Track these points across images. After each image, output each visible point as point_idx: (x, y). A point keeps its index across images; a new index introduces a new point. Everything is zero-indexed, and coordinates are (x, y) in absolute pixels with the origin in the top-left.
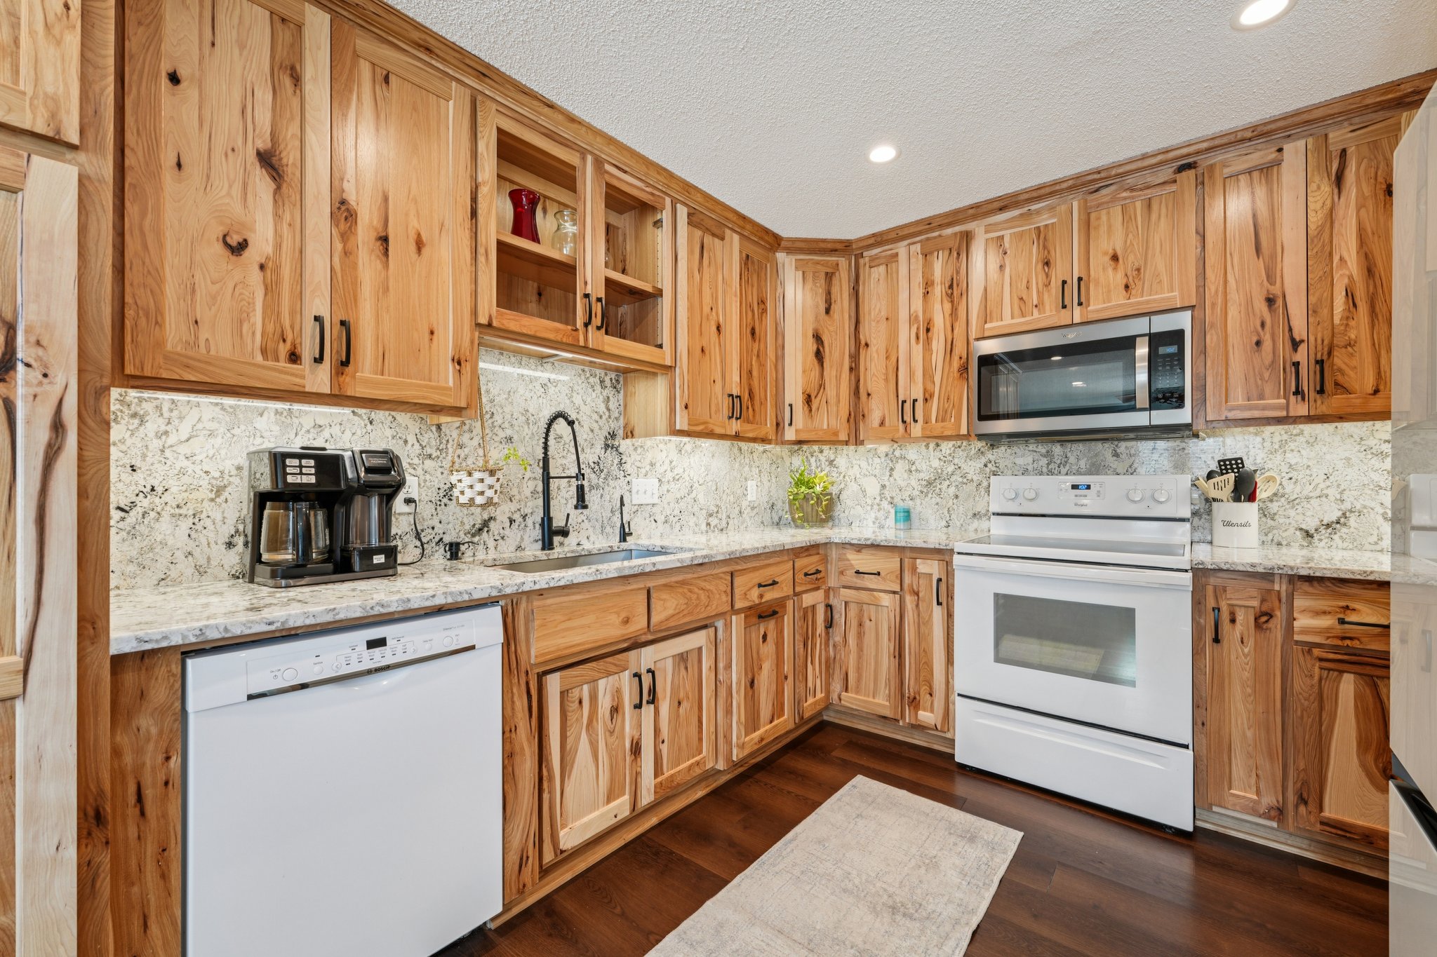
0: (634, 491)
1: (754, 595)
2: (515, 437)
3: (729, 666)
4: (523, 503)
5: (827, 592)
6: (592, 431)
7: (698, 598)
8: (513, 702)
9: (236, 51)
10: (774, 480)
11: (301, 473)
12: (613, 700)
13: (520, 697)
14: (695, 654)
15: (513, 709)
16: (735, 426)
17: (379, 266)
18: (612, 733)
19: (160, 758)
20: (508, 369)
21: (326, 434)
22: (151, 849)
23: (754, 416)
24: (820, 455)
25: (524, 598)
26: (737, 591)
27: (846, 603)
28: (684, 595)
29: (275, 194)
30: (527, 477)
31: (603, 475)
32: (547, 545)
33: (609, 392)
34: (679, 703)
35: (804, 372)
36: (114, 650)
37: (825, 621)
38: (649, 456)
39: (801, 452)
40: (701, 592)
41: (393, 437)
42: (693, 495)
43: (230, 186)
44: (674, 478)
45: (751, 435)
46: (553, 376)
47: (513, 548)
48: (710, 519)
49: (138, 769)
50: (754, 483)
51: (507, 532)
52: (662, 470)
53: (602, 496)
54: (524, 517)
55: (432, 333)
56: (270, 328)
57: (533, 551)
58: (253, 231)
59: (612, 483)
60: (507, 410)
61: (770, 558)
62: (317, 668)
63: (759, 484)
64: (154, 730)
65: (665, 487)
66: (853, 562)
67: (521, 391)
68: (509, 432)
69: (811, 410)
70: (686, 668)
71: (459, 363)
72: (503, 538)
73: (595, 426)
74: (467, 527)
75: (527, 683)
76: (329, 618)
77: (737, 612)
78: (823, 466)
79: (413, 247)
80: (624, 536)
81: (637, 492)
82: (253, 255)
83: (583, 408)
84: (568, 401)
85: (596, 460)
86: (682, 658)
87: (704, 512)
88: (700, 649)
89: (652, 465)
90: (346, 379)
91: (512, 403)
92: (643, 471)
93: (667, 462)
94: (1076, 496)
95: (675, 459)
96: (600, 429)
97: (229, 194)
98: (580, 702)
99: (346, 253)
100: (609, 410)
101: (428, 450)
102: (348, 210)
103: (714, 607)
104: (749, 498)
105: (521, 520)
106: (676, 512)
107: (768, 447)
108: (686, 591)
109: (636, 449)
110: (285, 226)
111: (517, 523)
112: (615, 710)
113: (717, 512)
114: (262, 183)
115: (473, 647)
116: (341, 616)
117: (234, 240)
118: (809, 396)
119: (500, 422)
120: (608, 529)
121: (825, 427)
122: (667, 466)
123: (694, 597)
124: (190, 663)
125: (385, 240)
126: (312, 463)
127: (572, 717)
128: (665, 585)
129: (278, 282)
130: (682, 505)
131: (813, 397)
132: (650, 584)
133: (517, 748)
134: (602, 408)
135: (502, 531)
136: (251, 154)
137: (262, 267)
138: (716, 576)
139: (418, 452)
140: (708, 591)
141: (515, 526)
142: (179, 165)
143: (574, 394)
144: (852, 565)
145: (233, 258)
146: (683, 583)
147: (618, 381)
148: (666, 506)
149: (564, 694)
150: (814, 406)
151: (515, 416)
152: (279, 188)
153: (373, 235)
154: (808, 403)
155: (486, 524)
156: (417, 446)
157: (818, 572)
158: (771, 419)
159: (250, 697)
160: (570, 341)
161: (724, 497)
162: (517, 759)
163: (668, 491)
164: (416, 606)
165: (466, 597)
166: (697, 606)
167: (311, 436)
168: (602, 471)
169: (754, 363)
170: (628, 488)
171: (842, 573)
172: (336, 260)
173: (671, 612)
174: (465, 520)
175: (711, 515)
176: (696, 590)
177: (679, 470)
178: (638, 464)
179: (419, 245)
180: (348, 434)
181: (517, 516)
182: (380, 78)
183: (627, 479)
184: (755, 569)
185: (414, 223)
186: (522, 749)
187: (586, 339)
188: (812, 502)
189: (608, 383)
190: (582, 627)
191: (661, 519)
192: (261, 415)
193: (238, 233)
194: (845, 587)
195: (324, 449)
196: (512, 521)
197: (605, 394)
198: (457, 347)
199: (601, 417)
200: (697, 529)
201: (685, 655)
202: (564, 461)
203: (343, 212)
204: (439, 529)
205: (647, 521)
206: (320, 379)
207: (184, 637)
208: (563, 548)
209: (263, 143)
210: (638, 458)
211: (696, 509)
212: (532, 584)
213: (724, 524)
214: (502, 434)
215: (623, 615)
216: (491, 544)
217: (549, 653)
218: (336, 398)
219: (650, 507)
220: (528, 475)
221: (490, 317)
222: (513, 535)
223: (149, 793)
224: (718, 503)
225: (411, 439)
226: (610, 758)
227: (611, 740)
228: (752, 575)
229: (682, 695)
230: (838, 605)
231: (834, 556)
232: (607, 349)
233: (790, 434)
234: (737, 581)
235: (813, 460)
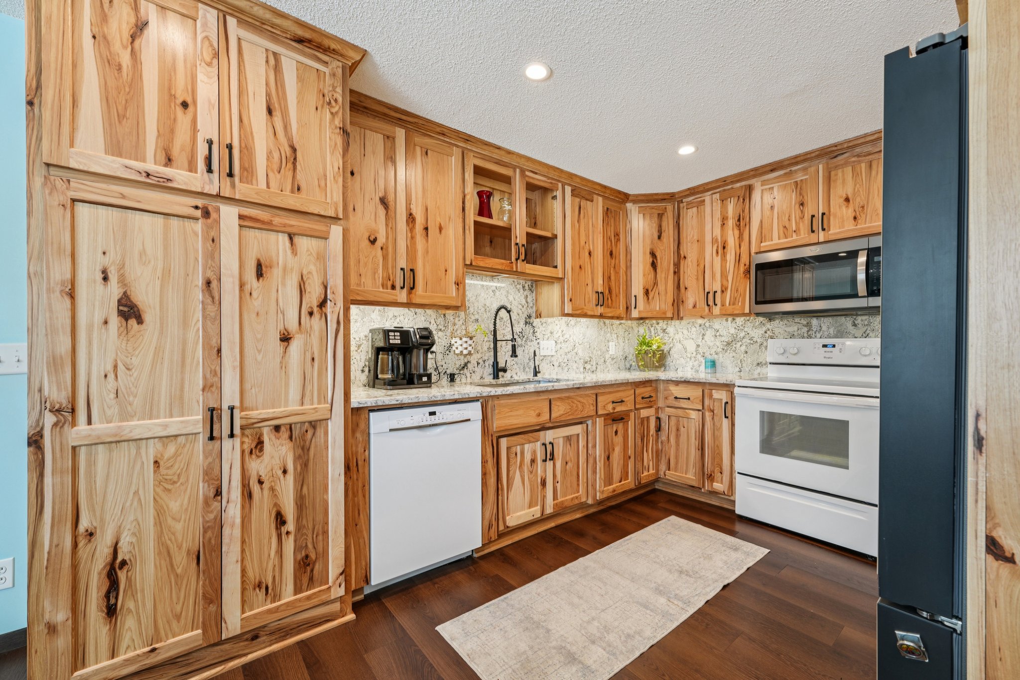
0: (541, 348)
1: (610, 407)
2: (480, 319)
3: (594, 446)
4: (483, 354)
5: (657, 410)
6: (518, 315)
7: (577, 406)
8: (486, 449)
9: (372, 156)
10: (627, 342)
11: (395, 339)
12: (532, 455)
13: (489, 447)
14: (575, 437)
15: (486, 452)
16: (600, 310)
17: (425, 242)
18: (531, 472)
19: (363, 450)
20: (476, 282)
21: (398, 320)
22: (360, 485)
23: (612, 303)
24: (657, 326)
25: (491, 399)
26: (599, 404)
27: (669, 416)
28: (569, 404)
29: (386, 215)
30: (485, 340)
31: (524, 339)
32: (496, 376)
33: (527, 292)
34: (567, 463)
35: (644, 275)
36: (352, 407)
37: (656, 427)
38: (550, 328)
39: (644, 324)
40: (578, 403)
41: (425, 320)
42: (575, 351)
43: (371, 215)
44: (564, 341)
45: (610, 315)
46: (498, 285)
47: (479, 378)
48: (586, 365)
49: (357, 452)
50: (614, 343)
51: (476, 369)
52: (557, 336)
53: (524, 350)
54: (484, 361)
55: (446, 271)
56: (385, 276)
57: (489, 379)
58: (378, 233)
59: (529, 343)
60: (476, 305)
61: (620, 387)
62: (412, 421)
63: (617, 344)
64: (361, 439)
65: (559, 346)
66: (673, 392)
67: (482, 295)
68: (477, 317)
69: (648, 299)
70: (570, 445)
71: (458, 285)
72: (474, 372)
73: (520, 312)
74: (457, 366)
75: (492, 441)
76: (416, 401)
77: (600, 416)
78: (659, 333)
79: (438, 230)
80: (536, 373)
81: (543, 349)
82: (379, 243)
83: (513, 302)
84: (506, 299)
85: (521, 330)
86: (568, 439)
87: (582, 360)
88: (578, 435)
89: (551, 333)
90: (413, 295)
91: (478, 301)
92: (546, 336)
93: (560, 331)
94: (825, 352)
95: (565, 330)
96: (523, 313)
97: (370, 218)
98: (516, 454)
99: (412, 238)
100: (527, 302)
101: (440, 327)
102: (413, 218)
103: (586, 412)
104: (610, 353)
105: (483, 363)
106: (566, 360)
107: (622, 321)
108: (570, 402)
109: (542, 324)
110: (390, 229)
111: (481, 365)
112: (533, 461)
113: (590, 361)
114: (381, 211)
115: (469, 420)
116: (420, 400)
117: (372, 239)
118: (647, 290)
119: (472, 311)
120: (527, 369)
121: (658, 309)
122: (560, 334)
123: (575, 405)
124: (371, 414)
125: (426, 229)
126: (398, 334)
127: (512, 461)
128: (559, 398)
129: (387, 255)
130: (569, 356)
131: (650, 291)
132: (551, 397)
133: (488, 471)
134: (524, 302)
135: (473, 369)
136: (378, 199)
137: (382, 248)
138: (587, 395)
139: (436, 328)
140: (582, 403)
141: (480, 366)
142: (354, 209)
143: (509, 295)
144: (672, 394)
145: (372, 246)
146: (569, 398)
147: (532, 286)
148: (559, 357)
149: (508, 448)
150: (651, 296)
151: (479, 308)
152: (387, 212)
153: (422, 227)
154: (646, 294)
155: (466, 365)
156: (435, 325)
157: (651, 397)
158: (623, 305)
159: (391, 430)
160: (509, 269)
161: (595, 352)
162: (488, 476)
163: (561, 348)
164: (447, 398)
165: (467, 396)
166: (576, 410)
168: (524, 337)
169: (612, 272)
170: (538, 346)
171: (666, 398)
172: (408, 241)
173: (562, 412)
174: (457, 363)
175: (586, 363)
176: (576, 402)
177: (567, 336)
178: (543, 333)
179: (441, 229)
180: (407, 319)
181: (480, 361)
182: (424, 153)
183: (537, 341)
184: (610, 393)
185: (438, 219)
186: (490, 472)
187: (517, 267)
188: (650, 355)
189: (527, 287)
190: (517, 415)
191: (556, 364)
192: (373, 312)
193: (374, 235)
194: (668, 407)
195: (402, 328)
196: (478, 364)
197: (525, 294)
198: (457, 276)
199: (523, 307)
200: (578, 371)
201: (570, 437)
202: (504, 332)
203: (411, 218)
204: (445, 366)
205: (549, 365)
206: (402, 296)
207: (371, 403)
208: (505, 378)
209: (381, 194)
210: (544, 329)
211: (577, 359)
212: (494, 392)
213: (594, 368)
214: (473, 318)
215: (537, 412)
216: (468, 375)
217: (502, 427)
218: (409, 305)
219: (550, 357)
221: (471, 260)
222: (479, 370)
223: (360, 463)
224: (591, 355)
225: (433, 322)
226: (531, 485)
227: (531, 476)
228: (608, 396)
229: (568, 459)
230: (664, 418)
231: (662, 388)
232: (528, 271)
233: (635, 314)
234: (600, 399)
235: (652, 329)
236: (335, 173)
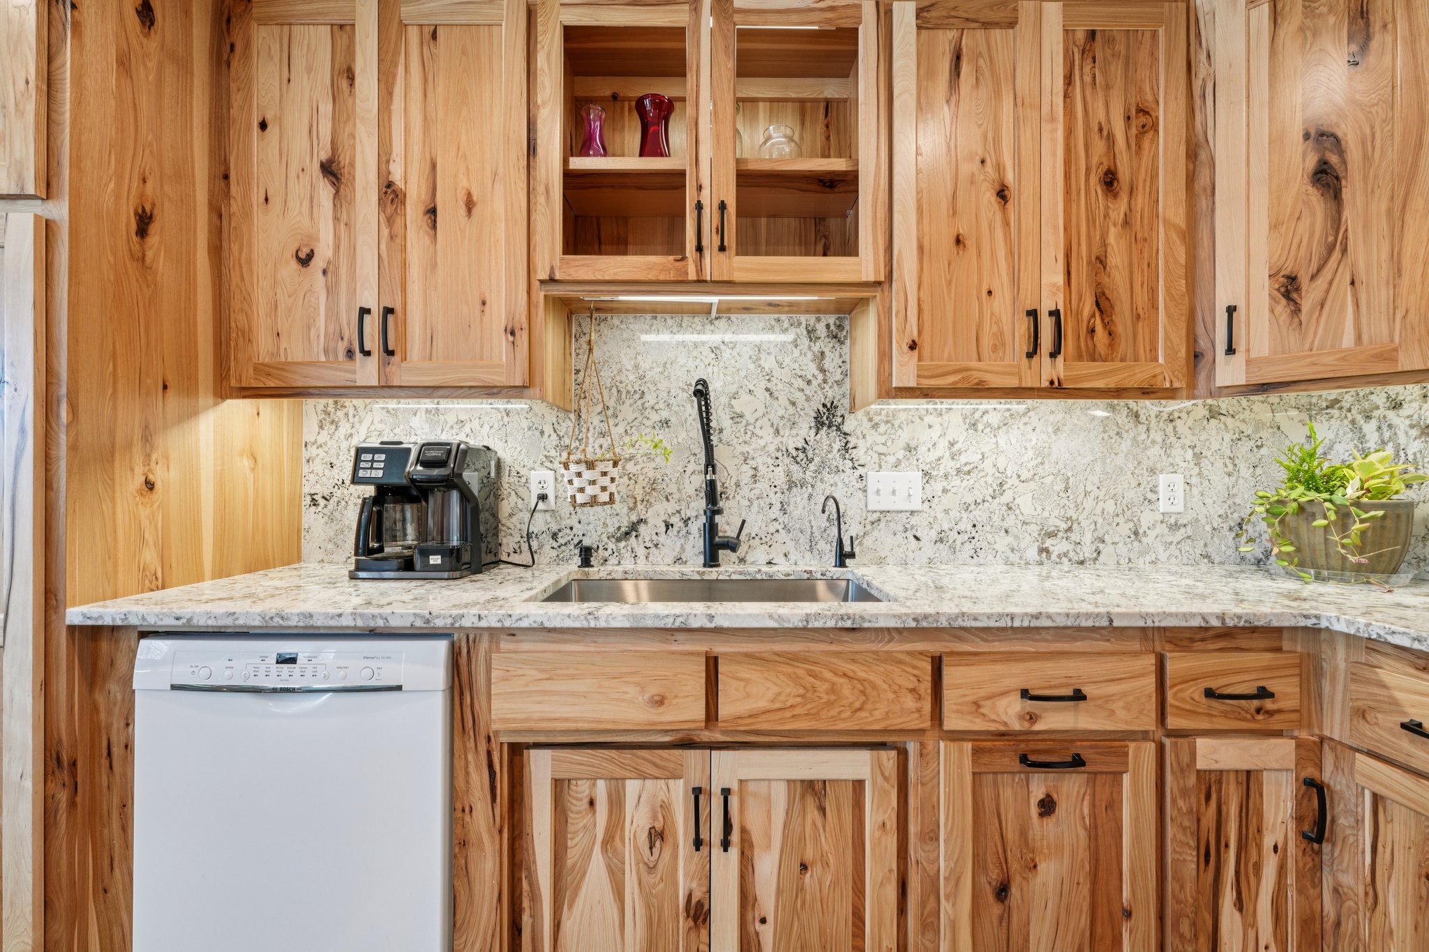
0: (871, 489)
1: (1010, 712)
2: (674, 420)
3: (931, 836)
4: (684, 504)
5: (1312, 751)
6: (793, 404)
7: (833, 689)
8: (467, 773)
9: (305, 76)
11: (372, 468)
12: (655, 818)
13: (478, 768)
14: (847, 795)
15: (467, 782)
16: (1048, 369)
17: (427, 240)
18: (651, 869)
19: (122, 724)
22: (116, 802)
23: (1111, 345)
25: (486, 637)
26: (948, 694)
27: (1376, 798)
28: (796, 679)
29: (334, 198)
30: (689, 470)
31: (812, 467)
32: (711, 559)
33: (824, 344)
34: (804, 867)
35: (1275, 226)
36: (68, 622)
37: (1296, 820)
38: (904, 436)
40: (842, 680)
41: (529, 429)
42: (1007, 498)
43: (301, 204)
44: (959, 471)
45: (1100, 384)
46: (728, 337)
47: (670, 560)
48: (1048, 543)
49: (109, 726)
50: (1179, 479)
51: (662, 539)
52: (932, 456)
53: (810, 497)
54: (686, 521)
55: (484, 303)
56: (331, 329)
57: (694, 567)
58: (317, 240)
59: (827, 477)
60: (663, 385)
61: (1075, 639)
62: (228, 672)
64: (119, 697)
65: (937, 486)
66: (1399, 695)
67: (681, 361)
68: (664, 414)
69: (1297, 311)
70: (822, 810)
71: (513, 333)
72: (656, 545)
73: (799, 397)
74: (611, 530)
75: (489, 753)
77: (956, 736)
79: (462, 210)
80: (843, 557)
81: (878, 492)
82: (318, 263)
83: (777, 372)
84: (752, 366)
85: (800, 444)
86: (813, 790)
87: (1034, 529)
88: (859, 785)
89: (909, 449)
90: (392, 369)
91: (669, 378)
92: (892, 459)
93: (943, 444)
95: (961, 439)
96: (808, 399)
97: (300, 212)
98: (592, 803)
99: (392, 237)
100: (823, 371)
101: (567, 441)
102: (394, 191)
103: (878, 714)
104: (1163, 506)
105: (681, 524)
106: (965, 525)
107: (1173, 406)
108: (801, 672)
109: (875, 426)
110: (342, 226)
111: (676, 529)
112: (657, 836)
113: (1070, 529)
114: (325, 191)
115: (399, 688)
117: (302, 255)
118: (1292, 279)
119: (652, 402)
120: (822, 545)
122: (942, 449)
123: (823, 687)
125: (432, 212)
126: (383, 457)
127: (577, 820)
128: (749, 656)
129: (337, 284)
130: (979, 514)
131: (1304, 281)
132: (719, 648)
133: (472, 838)
134: (811, 369)
135: (654, 537)
136: (316, 166)
137: (325, 272)
138: (891, 659)
139: (555, 443)
140: (861, 681)
141: (672, 532)
142: (266, 200)
143: (763, 356)
144: (1395, 703)
145: (304, 270)
146: (793, 658)
147: (840, 327)
148: (940, 515)
149: (559, 786)
150: (1310, 300)
151: (673, 393)
152: (337, 192)
153: (422, 209)
154: (1287, 295)
155: (634, 527)
156: (554, 437)
158: (1170, 348)
159: (174, 687)
161: (1089, 503)
162: (473, 853)
163: (945, 491)
166: (830, 704)
167: (454, 431)
168: (811, 461)
169: (1111, 239)
170: (861, 485)
171: (1361, 714)
172: (383, 247)
173: (763, 704)
174: (609, 521)
175: (1052, 535)
176: (828, 675)
177: (972, 457)
178: (882, 449)
179: (470, 205)
180: (486, 427)
181: (675, 520)
182: (427, 36)
183: (857, 473)
184: (1010, 657)
185: (464, 183)
186: (480, 839)
187: (700, 269)
188: (1320, 522)
189: (821, 330)
190: (573, 694)
191: (928, 535)
193: (306, 245)
194: (1371, 754)
195: (401, 443)
196: (668, 526)
197: (816, 348)
198: (511, 315)
199: (809, 382)
200: (1014, 558)
201: (818, 787)
202: (746, 448)
203: (391, 194)
204: (579, 530)
205: (899, 537)
206: (367, 371)
207: (114, 619)
208: (728, 567)
209: (324, 155)
210: (882, 439)
211: (1010, 521)
213: (1087, 552)
214: (655, 417)
215: (654, 690)
216: (641, 552)
217: (514, 720)
218: (386, 389)
219: (904, 516)
220: (690, 468)
221: (552, 268)
222: (671, 544)
223: (115, 750)
224: (1071, 513)
225: (548, 429)
226: (648, 907)
227: (650, 880)
228: (999, 668)
229: (809, 855)
230: (1350, 795)
231: (1342, 665)
232: (738, 277)
233: (1229, 372)
234: (950, 674)
236: (19, 95)
